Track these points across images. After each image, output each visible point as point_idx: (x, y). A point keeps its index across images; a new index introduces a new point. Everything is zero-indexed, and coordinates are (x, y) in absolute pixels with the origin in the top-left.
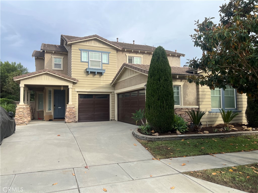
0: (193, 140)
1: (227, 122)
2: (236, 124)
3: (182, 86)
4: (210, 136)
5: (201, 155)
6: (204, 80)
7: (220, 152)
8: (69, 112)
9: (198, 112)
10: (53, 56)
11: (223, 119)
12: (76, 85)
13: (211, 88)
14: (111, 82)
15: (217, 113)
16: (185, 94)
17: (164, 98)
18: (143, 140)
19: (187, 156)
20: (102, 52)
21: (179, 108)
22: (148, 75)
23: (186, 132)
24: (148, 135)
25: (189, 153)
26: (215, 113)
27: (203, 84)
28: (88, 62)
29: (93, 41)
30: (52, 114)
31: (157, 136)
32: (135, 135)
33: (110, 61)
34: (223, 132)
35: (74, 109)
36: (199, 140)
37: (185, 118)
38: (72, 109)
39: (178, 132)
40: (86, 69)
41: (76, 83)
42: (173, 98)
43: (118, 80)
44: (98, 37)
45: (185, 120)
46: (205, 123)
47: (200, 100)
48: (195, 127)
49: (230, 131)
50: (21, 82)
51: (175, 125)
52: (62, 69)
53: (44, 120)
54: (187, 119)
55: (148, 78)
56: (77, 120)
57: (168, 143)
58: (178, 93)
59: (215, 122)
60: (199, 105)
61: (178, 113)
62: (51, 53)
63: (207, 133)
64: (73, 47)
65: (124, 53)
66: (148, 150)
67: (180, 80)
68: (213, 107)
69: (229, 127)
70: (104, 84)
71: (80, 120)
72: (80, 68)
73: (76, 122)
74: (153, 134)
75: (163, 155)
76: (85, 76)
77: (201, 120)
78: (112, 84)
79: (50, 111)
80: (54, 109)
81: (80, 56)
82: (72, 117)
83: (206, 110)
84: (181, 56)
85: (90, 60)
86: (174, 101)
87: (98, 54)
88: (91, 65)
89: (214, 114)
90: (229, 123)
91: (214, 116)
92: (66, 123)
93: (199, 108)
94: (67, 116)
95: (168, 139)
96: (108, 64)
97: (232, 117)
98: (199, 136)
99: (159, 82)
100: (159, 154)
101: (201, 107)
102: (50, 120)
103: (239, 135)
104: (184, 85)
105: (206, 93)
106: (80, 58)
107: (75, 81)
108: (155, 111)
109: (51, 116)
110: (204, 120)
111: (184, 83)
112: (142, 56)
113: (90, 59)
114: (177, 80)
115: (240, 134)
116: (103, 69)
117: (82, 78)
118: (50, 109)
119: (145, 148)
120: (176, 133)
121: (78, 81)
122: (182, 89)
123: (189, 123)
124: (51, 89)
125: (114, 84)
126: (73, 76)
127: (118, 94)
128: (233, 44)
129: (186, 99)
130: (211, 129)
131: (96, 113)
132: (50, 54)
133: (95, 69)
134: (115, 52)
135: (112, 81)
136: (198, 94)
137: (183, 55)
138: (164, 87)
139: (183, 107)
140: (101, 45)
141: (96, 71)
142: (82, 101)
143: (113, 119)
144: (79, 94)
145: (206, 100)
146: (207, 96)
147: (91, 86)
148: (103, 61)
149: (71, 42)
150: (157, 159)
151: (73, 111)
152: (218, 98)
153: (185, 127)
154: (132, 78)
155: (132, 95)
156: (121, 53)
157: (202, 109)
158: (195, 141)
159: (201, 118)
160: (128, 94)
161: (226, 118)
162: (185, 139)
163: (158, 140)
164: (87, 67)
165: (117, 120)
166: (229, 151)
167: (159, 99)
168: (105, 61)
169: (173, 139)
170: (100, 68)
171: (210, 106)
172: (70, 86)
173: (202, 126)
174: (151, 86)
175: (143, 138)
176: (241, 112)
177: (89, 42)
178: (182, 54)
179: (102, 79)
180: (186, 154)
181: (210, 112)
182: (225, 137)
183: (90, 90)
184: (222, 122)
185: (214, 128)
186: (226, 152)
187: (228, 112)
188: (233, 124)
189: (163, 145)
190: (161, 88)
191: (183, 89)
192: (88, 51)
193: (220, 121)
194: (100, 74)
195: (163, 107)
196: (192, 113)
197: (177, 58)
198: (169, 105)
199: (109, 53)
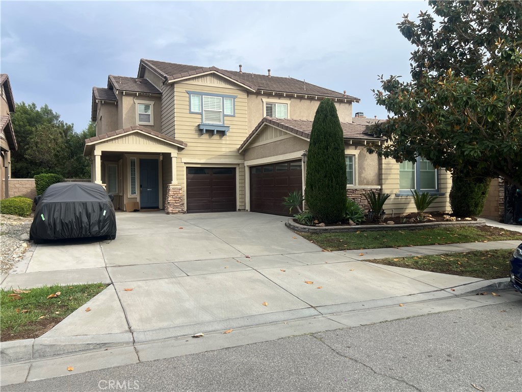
0: (372, 232)
1: (421, 210)
2: (435, 213)
3: (357, 156)
4: (396, 227)
5: (383, 248)
6: (389, 150)
7: (407, 244)
8: (174, 197)
9: (379, 194)
10: (137, 101)
11: (417, 205)
12: (183, 152)
13: (397, 161)
14: (239, 146)
15: (408, 197)
16: (361, 168)
17: (333, 175)
18: (305, 232)
19: (364, 248)
20: (223, 96)
21: (352, 190)
22: (309, 140)
23: (362, 223)
24: (311, 226)
25: (367, 245)
26: (405, 197)
27: (387, 155)
28: (201, 114)
29: (208, 78)
30: (138, 200)
31: (322, 226)
32: (292, 227)
33: (236, 111)
34: (414, 222)
35: (181, 192)
36: (381, 233)
37: (361, 204)
38: (178, 192)
39: (351, 221)
40: (199, 125)
41: (183, 149)
42: (345, 174)
43: (251, 143)
44: (217, 70)
45: (361, 207)
46: (390, 212)
47: (383, 177)
48: (375, 216)
49: (424, 222)
50: (96, 147)
51: (347, 214)
52: (151, 123)
53: (124, 211)
54: (363, 205)
55: (310, 145)
56: (185, 209)
57: (339, 236)
58: (351, 166)
59: (405, 210)
60: (381, 184)
61: (350, 196)
62: (133, 95)
63: (391, 224)
64: (177, 88)
65: (259, 97)
66: (315, 243)
67: (354, 147)
68: (402, 187)
69: (424, 217)
70: (228, 150)
71: (189, 210)
72: (188, 124)
73: (184, 213)
74: (317, 225)
75: (335, 247)
76: (196, 136)
77: (384, 207)
78: (240, 151)
79: (134, 196)
80: (141, 192)
81: (188, 103)
82: (179, 204)
83: (392, 191)
84: (354, 101)
85: (204, 109)
86: (346, 178)
87: (216, 100)
88: (207, 119)
89: (403, 197)
90: (425, 211)
91: (403, 201)
92: (168, 213)
93: (381, 190)
94: (170, 203)
95: (338, 231)
96: (234, 116)
97: (430, 202)
98: (380, 228)
99: (327, 151)
100: (330, 246)
101: (384, 187)
102: (136, 211)
103: (436, 226)
104: (360, 155)
105: (392, 166)
106: (188, 107)
107: (182, 145)
108: (320, 193)
109: (135, 204)
110: (387, 206)
111: (361, 151)
112: (288, 102)
113: (204, 107)
114: (350, 147)
115: (438, 225)
116: (225, 125)
117: (193, 140)
118: (133, 192)
119: (309, 242)
120: (349, 224)
121: (186, 145)
122: (357, 160)
123: (367, 211)
124: (135, 158)
125: (245, 151)
126: (178, 137)
127: (251, 168)
128: (420, 115)
129: (363, 175)
130: (397, 219)
131: (214, 199)
132: (132, 98)
133: (212, 125)
134: (244, 95)
135: (241, 145)
136: (380, 169)
137: (358, 101)
138: (334, 159)
139: (357, 187)
140: (222, 85)
141: (216, 129)
142: (192, 179)
143: (243, 208)
144: (187, 167)
145: (392, 176)
146: (393, 171)
147: (207, 153)
148: (225, 111)
149: (174, 79)
150: (328, 251)
151: (179, 195)
152: (411, 174)
153: (360, 216)
154: (279, 142)
155: (277, 170)
156: (254, 97)
157: (386, 191)
158: (375, 234)
159: (383, 203)
160: (270, 168)
161: (421, 204)
162: (361, 231)
163: (325, 231)
164: (198, 122)
165: (249, 210)
166: (419, 244)
167: (325, 176)
168: (228, 111)
169: (345, 230)
170: (221, 123)
171: (398, 186)
172: (174, 153)
173: (385, 216)
174: (314, 157)
175: (304, 230)
176: (444, 194)
177: (203, 78)
178: (355, 99)
179: (224, 142)
180: (363, 246)
181: (397, 195)
182: (416, 229)
183: (205, 160)
184: (416, 211)
185: (402, 218)
186: (415, 246)
187: (423, 195)
188: (431, 213)
189: (333, 237)
190: (330, 160)
191: (359, 160)
192: (201, 94)
193: (412, 208)
194: (222, 133)
195: (332, 187)
196: (371, 197)
197: (347, 105)
198: (340, 184)
199: (234, 97)
